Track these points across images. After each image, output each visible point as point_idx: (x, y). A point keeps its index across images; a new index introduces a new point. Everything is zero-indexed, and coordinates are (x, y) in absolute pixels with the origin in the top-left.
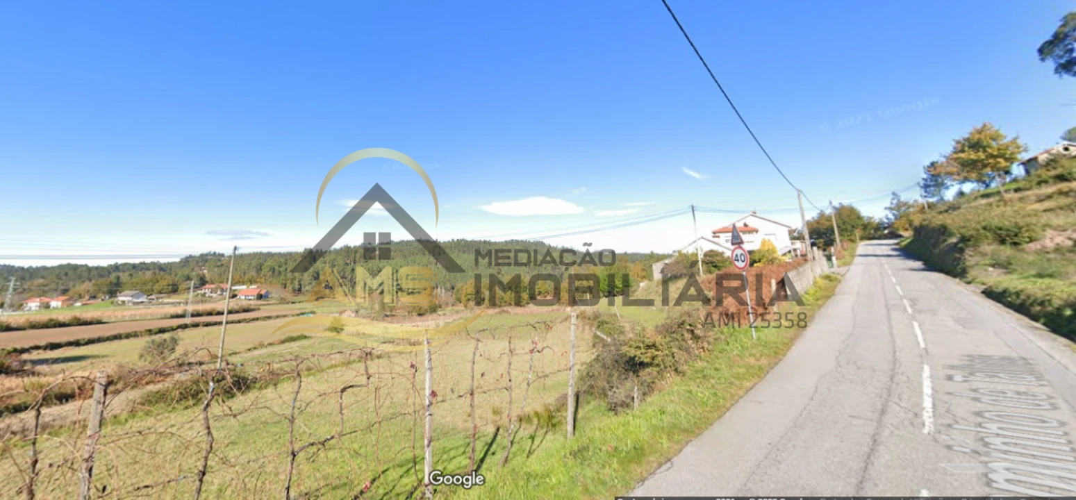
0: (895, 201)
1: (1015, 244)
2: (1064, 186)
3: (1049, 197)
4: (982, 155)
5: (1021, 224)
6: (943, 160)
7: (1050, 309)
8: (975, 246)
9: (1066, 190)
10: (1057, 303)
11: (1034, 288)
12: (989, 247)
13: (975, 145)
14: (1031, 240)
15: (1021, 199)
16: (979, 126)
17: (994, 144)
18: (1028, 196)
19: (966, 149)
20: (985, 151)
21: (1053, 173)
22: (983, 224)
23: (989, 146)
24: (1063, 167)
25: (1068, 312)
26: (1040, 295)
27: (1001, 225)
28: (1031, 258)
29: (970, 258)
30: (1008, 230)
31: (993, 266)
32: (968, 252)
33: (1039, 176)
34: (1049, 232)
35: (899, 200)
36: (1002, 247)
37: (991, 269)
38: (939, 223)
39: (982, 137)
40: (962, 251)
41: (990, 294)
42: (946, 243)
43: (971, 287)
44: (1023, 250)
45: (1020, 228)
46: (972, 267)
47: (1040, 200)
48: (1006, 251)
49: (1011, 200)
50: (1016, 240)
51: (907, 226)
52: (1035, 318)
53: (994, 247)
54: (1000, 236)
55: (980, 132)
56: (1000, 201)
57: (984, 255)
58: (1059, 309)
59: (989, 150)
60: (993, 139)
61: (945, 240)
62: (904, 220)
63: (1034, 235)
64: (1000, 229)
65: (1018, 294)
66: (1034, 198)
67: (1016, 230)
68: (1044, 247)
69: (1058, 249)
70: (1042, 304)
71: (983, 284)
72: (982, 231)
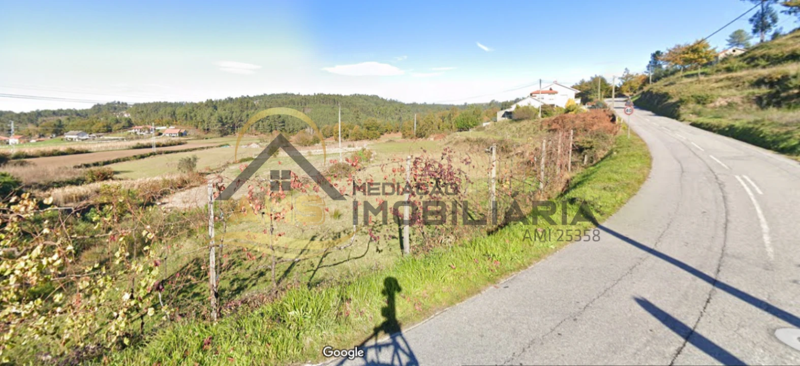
0: (626, 74)
1: (704, 104)
2: (730, 75)
3: (721, 80)
4: (696, 56)
5: (709, 95)
6: (667, 52)
7: (720, 128)
8: (686, 104)
9: (730, 77)
10: (723, 126)
11: (715, 122)
12: (691, 105)
13: (694, 50)
14: (711, 102)
15: (707, 81)
16: (700, 39)
17: (704, 50)
18: (712, 79)
19: (689, 52)
20: (698, 54)
21: (725, 66)
22: (693, 94)
23: (701, 52)
24: (730, 62)
25: (727, 129)
26: (717, 124)
27: (699, 95)
28: (709, 110)
29: (682, 110)
30: (703, 97)
31: (692, 114)
32: (682, 107)
33: (717, 67)
34: (720, 99)
35: (628, 73)
36: (698, 105)
37: (691, 115)
38: (664, 91)
39: (699, 46)
40: (679, 107)
41: (694, 124)
42: (666, 103)
43: (684, 123)
44: (706, 107)
45: (708, 97)
46: (683, 114)
47: (717, 82)
48: (699, 107)
49: (703, 81)
50: (705, 102)
51: (629, 89)
52: (714, 132)
53: (694, 105)
54: (698, 100)
55: (699, 43)
56: (697, 81)
57: (689, 109)
58: (724, 129)
59: (701, 54)
60: (704, 47)
61: (666, 101)
62: (628, 86)
63: (713, 100)
64: (699, 97)
65: (707, 124)
66: (714, 80)
67: (706, 97)
68: (715, 105)
69: (721, 106)
70: (717, 127)
71: (689, 121)
72: (691, 98)
